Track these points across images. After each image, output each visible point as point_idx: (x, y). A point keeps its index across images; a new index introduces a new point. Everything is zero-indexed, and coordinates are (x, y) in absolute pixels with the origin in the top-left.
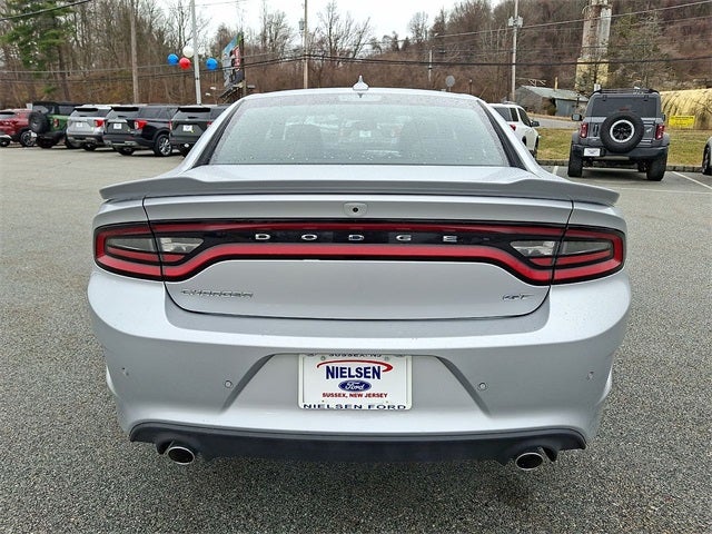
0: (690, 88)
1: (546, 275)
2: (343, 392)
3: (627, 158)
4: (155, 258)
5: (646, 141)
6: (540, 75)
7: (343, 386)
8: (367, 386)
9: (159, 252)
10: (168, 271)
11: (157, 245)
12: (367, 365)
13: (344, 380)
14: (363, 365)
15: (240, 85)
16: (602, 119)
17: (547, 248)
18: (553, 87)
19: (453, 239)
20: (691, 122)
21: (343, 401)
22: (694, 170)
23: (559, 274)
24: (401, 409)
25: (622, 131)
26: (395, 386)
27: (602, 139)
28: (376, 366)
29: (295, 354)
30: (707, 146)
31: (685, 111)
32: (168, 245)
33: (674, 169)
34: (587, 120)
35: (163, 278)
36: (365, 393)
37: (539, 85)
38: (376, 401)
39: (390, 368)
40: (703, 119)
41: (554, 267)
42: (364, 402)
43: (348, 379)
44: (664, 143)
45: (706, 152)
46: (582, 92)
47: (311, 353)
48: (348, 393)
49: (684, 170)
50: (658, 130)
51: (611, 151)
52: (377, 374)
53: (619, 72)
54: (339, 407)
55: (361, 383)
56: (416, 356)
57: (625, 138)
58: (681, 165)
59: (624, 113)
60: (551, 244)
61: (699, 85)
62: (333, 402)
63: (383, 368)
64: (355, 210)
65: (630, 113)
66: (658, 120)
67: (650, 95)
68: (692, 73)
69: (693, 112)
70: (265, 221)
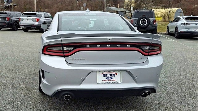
0: (160, 8)
1: (147, 54)
2: (107, 80)
3: (145, 30)
4: (62, 52)
5: (151, 25)
6: (113, 3)
7: (107, 78)
8: (112, 78)
9: (63, 50)
10: (65, 54)
11: (63, 48)
12: (112, 74)
13: (107, 77)
14: (111, 74)
15: (11, 4)
16: (137, 18)
17: (147, 48)
18: (117, 7)
19: (129, 46)
20: (161, 19)
21: (107, 82)
22: (164, 34)
23: (150, 54)
24: (119, 83)
25: (144, 22)
26: (118, 78)
27: (138, 24)
28: (114, 74)
29: (97, 71)
30: (168, 26)
31: (159, 15)
32: (65, 48)
33: (159, 34)
34: (133, 18)
35: (64, 56)
36: (111, 80)
37: (113, 7)
38: (114, 82)
39: (117, 74)
40: (164, 18)
41: (149, 52)
42: (111, 82)
43: (108, 77)
44: (156, 26)
45: (167, 28)
46: (127, 9)
47: (100, 71)
48: (108, 80)
49: (161, 34)
50: (154, 21)
51: (140, 28)
52: (114, 75)
53: (138, 3)
54: (106, 83)
55: (111, 78)
56: (122, 71)
57: (145, 24)
58: (160, 32)
59: (144, 16)
60: (148, 47)
61: (162, 7)
62: (105, 82)
63: (115, 74)
64: (109, 40)
65: (146, 16)
66: (154, 19)
67: (151, 11)
68: (160, 3)
69: (161, 16)
70: (88, 42)
